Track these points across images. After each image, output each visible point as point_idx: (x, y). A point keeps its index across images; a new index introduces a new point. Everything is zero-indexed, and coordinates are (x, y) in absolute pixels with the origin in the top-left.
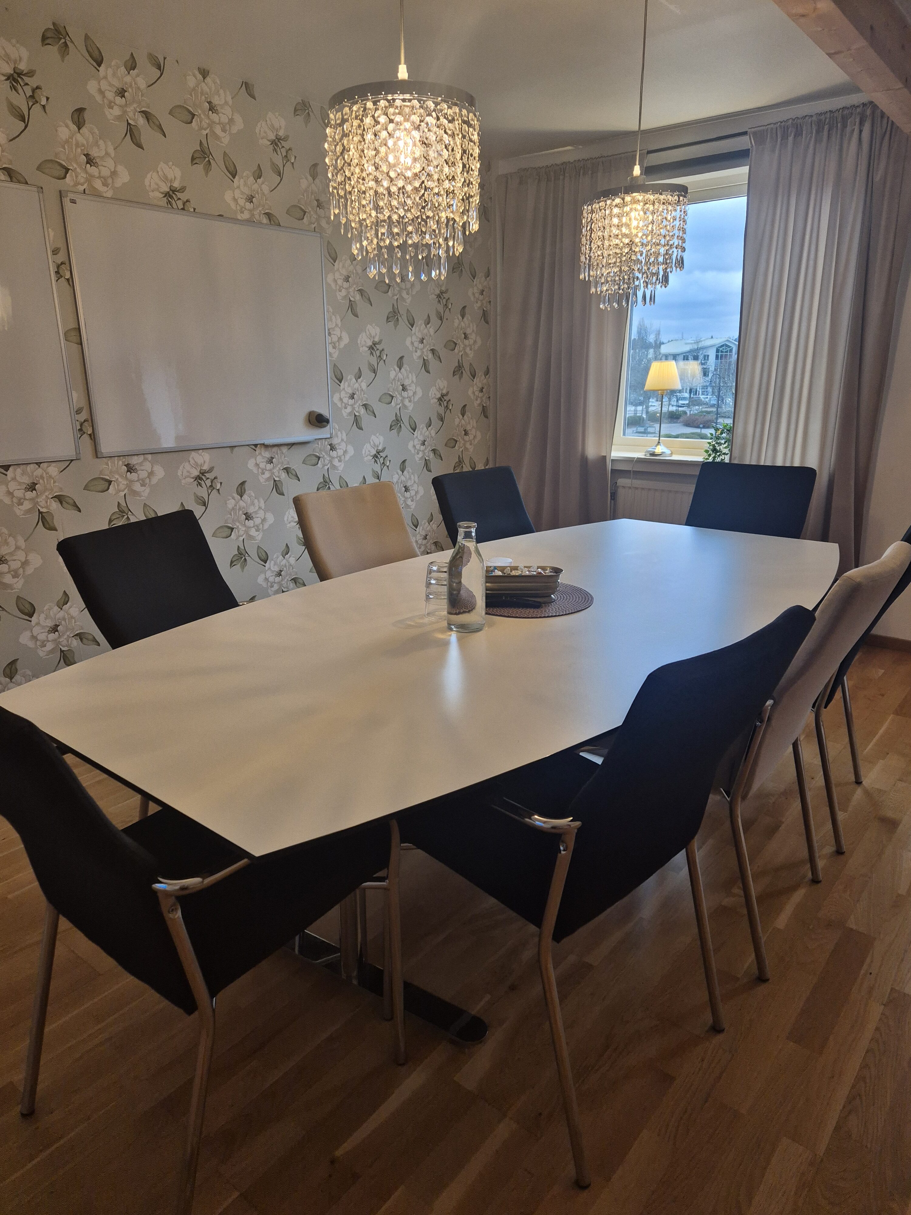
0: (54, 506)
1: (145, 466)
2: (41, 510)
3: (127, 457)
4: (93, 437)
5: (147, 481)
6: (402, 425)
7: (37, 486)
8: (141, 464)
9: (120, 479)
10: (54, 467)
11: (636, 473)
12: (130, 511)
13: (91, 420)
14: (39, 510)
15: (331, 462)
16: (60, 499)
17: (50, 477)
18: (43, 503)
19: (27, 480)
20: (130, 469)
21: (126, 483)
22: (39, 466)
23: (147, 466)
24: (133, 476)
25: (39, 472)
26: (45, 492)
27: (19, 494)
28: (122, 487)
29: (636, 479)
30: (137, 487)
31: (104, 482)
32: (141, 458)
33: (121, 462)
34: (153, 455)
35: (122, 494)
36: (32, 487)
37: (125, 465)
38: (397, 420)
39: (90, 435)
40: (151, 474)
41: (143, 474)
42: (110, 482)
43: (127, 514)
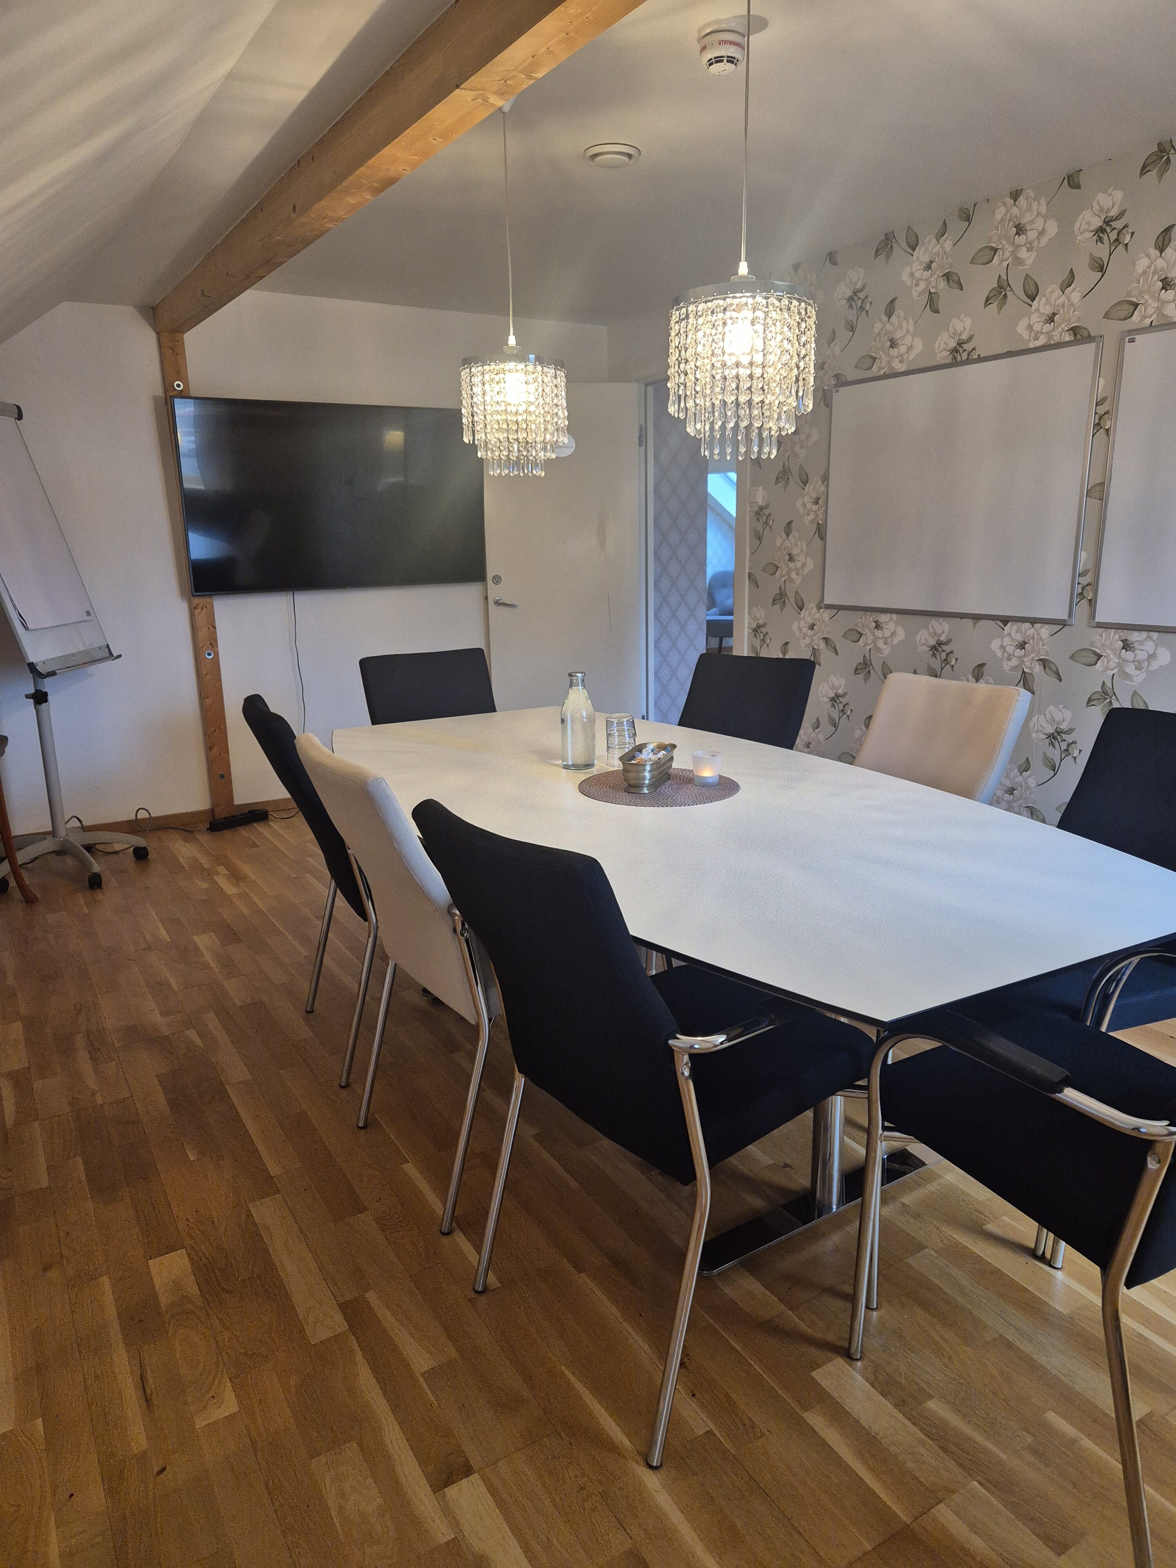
0: (1038, 668)
1: (1145, 644)
2: (1026, 670)
3: (1126, 631)
4: (1092, 603)
5: (1145, 664)
7: (1026, 645)
8: (1141, 643)
9: (1112, 656)
10: (1046, 629)
12: (1116, 696)
13: (1094, 585)
14: (1023, 669)
16: (1044, 663)
17: (1041, 639)
18: (1028, 664)
19: (1019, 638)
20: (1127, 646)
21: (1117, 661)
22: (1033, 626)
23: (1150, 647)
24: (1129, 655)
25: (1031, 632)
26: (1032, 653)
27: (1010, 649)
28: (1112, 664)
30: (1130, 669)
31: (1092, 655)
32: (1144, 635)
33: (1117, 637)
34: (1160, 634)
35: (1111, 673)
36: (1022, 646)
37: (1121, 641)
39: (1090, 601)
40: (1152, 657)
41: (1141, 655)
42: (1099, 657)
43: (1110, 698)
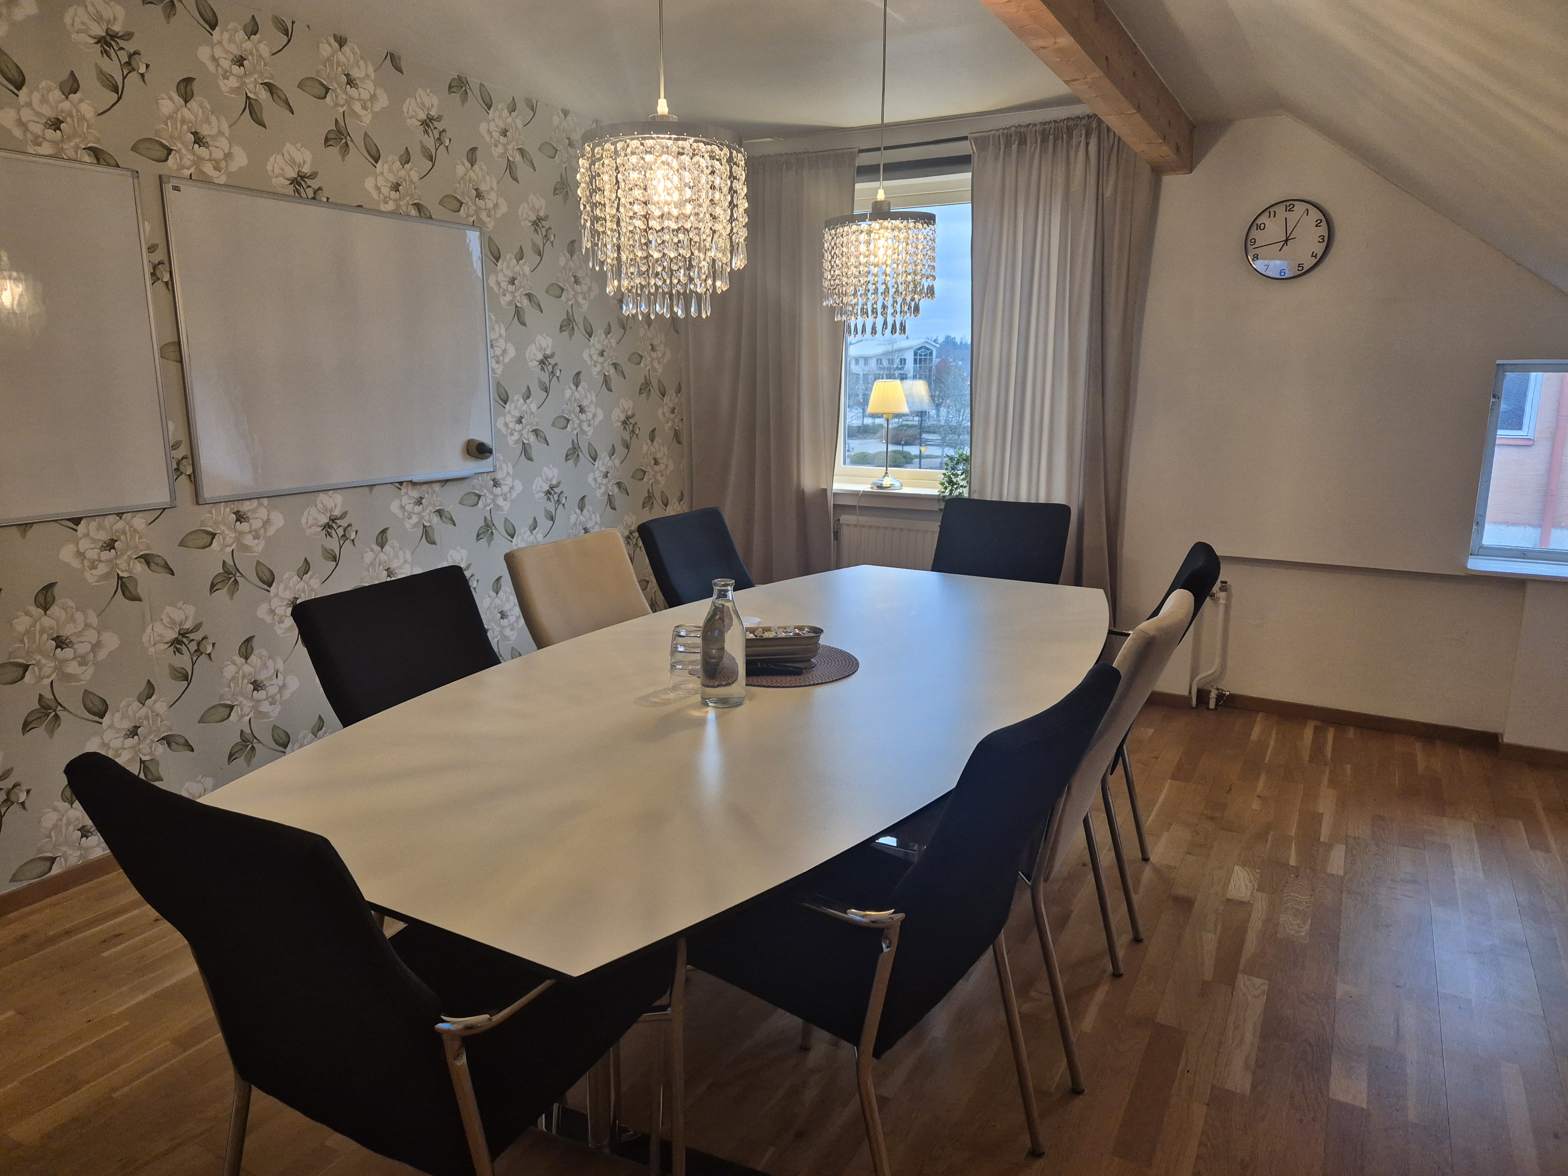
0: (139, 568)
1: (258, 513)
2: (121, 574)
3: (236, 502)
4: (194, 478)
5: (262, 532)
6: (580, 454)
7: (116, 544)
8: (254, 510)
9: (227, 532)
10: (141, 518)
11: (861, 508)
12: (239, 571)
13: (192, 457)
14: (118, 574)
15: (494, 500)
16: (147, 559)
17: (135, 531)
18: (124, 566)
19: (103, 536)
20: (240, 517)
21: (234, 536)
22: (121, 518)
23: (263, 513)
24: (244, 527)
25: (120, 525)
26: (127, 550)
27: (92, 554)
28: (229, 540)
29: (861, 515)
30: (248, 540)
31: (204, 536)
32: (255, 503)
33: (228, 510)
34: (270, 499)
35: (229, 550)
36: (110, 545)
37: (234, 513)
38: (574, 448)
39: (189, 476)
40: (267, 523)
41: (257, 524)
42: (213, 535)
43: (234, 576)
